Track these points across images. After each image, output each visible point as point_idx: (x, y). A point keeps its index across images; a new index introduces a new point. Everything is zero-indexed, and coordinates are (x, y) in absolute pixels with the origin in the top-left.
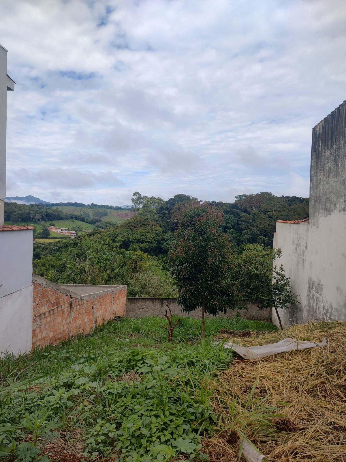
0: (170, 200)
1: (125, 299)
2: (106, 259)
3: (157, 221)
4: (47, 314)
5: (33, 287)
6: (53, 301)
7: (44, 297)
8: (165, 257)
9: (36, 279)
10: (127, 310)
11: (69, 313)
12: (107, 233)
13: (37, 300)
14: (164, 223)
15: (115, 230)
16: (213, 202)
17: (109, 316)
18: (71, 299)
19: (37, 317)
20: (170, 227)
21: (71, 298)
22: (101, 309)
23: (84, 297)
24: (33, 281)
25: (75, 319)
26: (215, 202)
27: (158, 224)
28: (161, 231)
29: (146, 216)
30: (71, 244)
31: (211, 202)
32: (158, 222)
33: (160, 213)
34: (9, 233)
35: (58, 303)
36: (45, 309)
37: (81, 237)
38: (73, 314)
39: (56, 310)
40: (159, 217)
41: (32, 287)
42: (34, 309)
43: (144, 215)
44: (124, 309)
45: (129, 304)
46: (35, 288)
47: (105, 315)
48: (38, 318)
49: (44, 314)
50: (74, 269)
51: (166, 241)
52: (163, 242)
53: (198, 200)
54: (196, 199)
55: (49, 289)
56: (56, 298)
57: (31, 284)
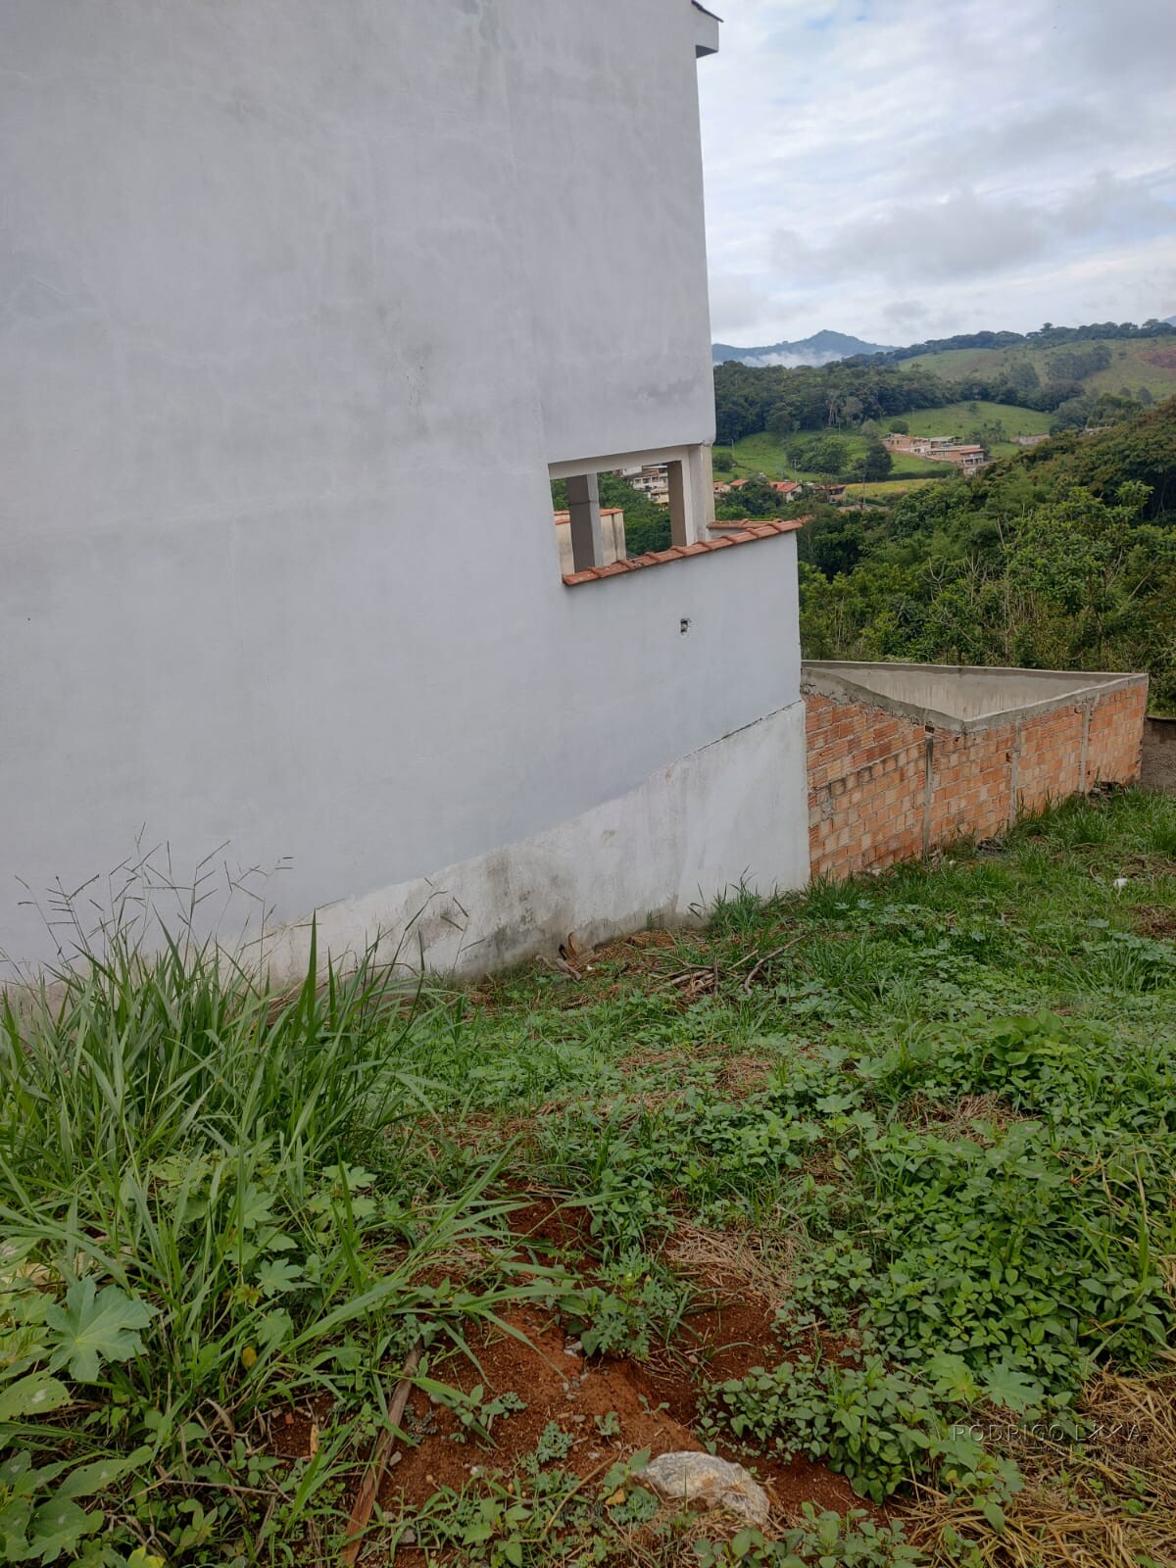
1: (1139, 722)
2: (1075, 573)
4: (851, 783)
5: (803, 705)
6: (868, 743)
7: (840, 731)
9: (812, 680)
10: (1146, 761)
11: (924, 777)
12: (1100, 447)
13: (820, 743)
15: (1132, 430)
17: (1069, 783)
18: (929, 735)
19: (822, 792)
21: (930, 729)
22: (1041, 761)
23: (974, 724)
24: (805, 689)
25: (944, 794)
30: (961, 501)
34: (727, 553)
35: (885, 749)
36: (843, 767)
37: (999, 471)
38: (935, 782)
39: (879, 770)
41: (800, 708)
42: (810, 768)
44: (1135, 757)
45: (1156, 739)
46: (810, 709)
47: (1054, 779)
48: (824, 793)
49: (843, 781)
50: (960, 604)
55: (854, 708)
56: (879, 734)
57: (799, 697)
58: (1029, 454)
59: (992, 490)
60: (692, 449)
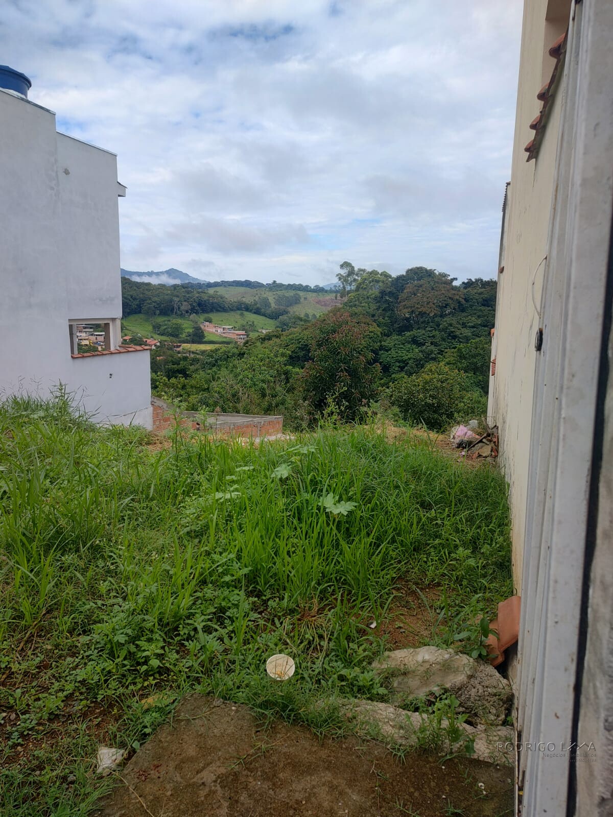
0: (400, 278)
2: (263, 381)
3: (373, 316)
7: (165, 420)
8: (385, 379)
9: (155, 401)
12: (290, 337)
13: (157, 423)
14: (386, 318)
15: (303, 330)
16: (477, 280)
18: (198, 426)
20: (396, 326)
21: (198, 424)
24: (153, 403)
26: (481, 280)
27: (375, 321)
28: (379, 333)
29: (354, 308)
30: (233, 355)
31: (474, 280)
32: (376, 318)
33: (379, 302)
34: (126, 355)
37: (250, 343)
40: (377, 309)
41: (151, 409)
43: (351, 306)
46: (154, 410)
50: (223, 393)
51: (387, 351)
52: (382, 352)
53: (449, 278)
54: (445, 275)
55: (170, 412)
56: (180, 423)
57: (150, 406)
58: (263, 337)
59: (247, 352)
60: (114, 320)
